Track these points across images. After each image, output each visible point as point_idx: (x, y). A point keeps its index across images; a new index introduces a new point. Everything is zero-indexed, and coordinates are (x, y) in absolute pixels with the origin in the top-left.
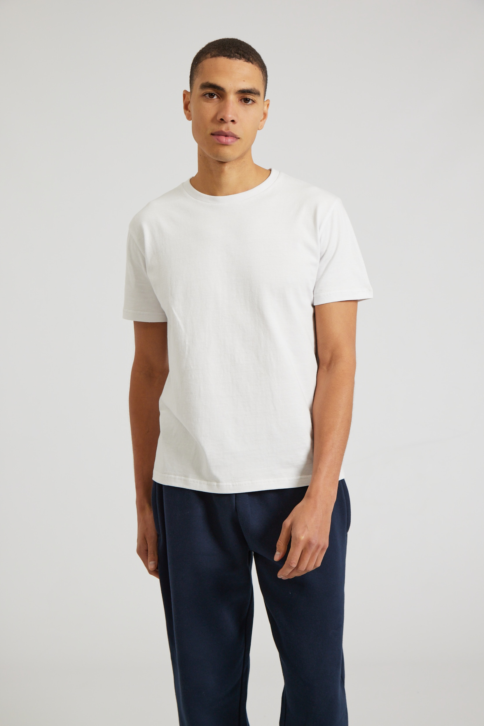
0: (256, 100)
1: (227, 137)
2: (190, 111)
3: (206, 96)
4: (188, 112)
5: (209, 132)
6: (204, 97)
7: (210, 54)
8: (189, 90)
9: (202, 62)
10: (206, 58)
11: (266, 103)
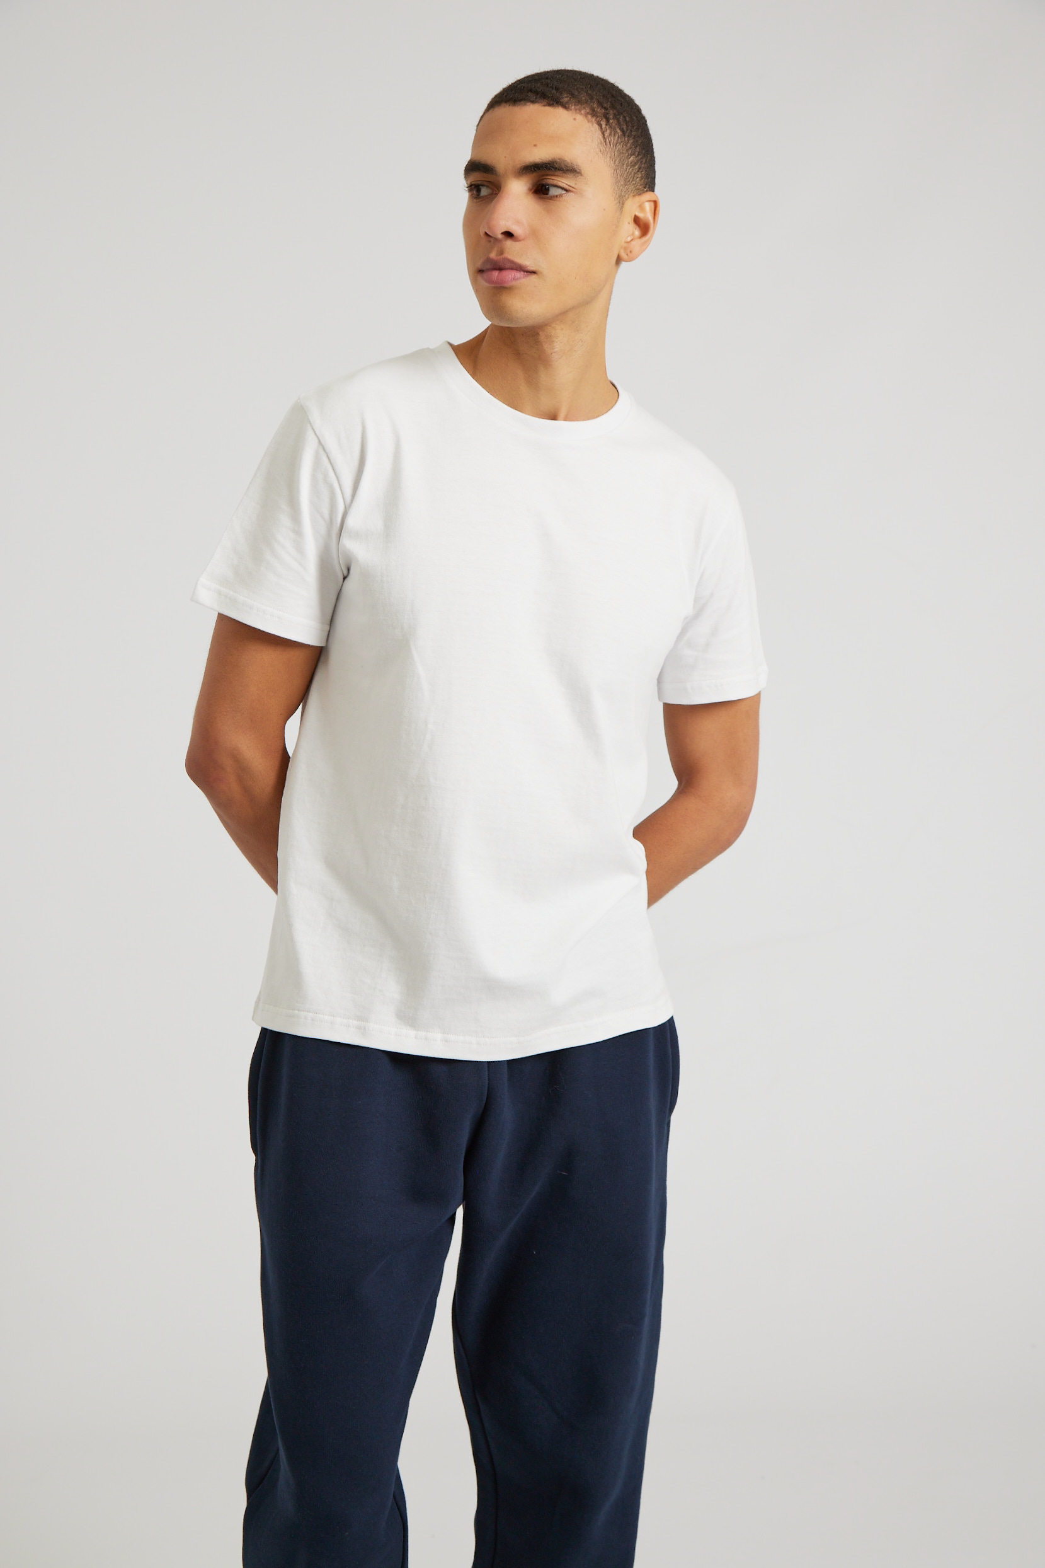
0: (570, 185)
1: (504, 271)
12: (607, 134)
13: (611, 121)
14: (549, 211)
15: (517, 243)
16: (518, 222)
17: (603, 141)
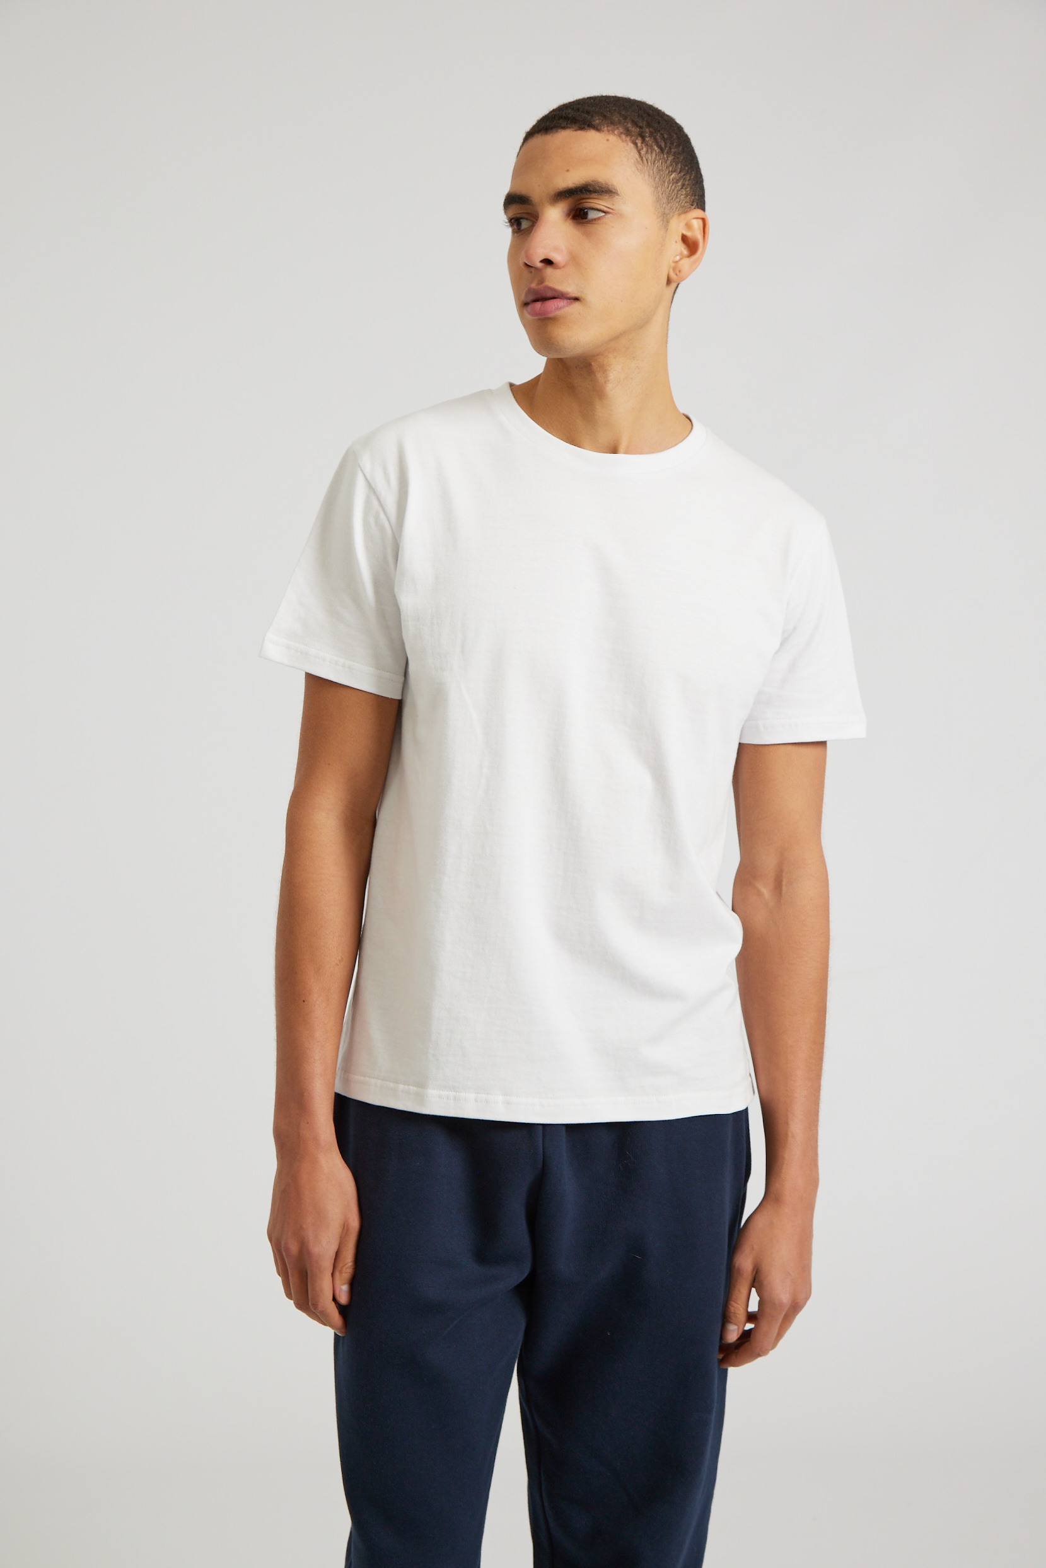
0: (609, 207)
12: (643, 152)
13: (647, 139)
14: (588, 235)
15: (558, 270)
16: (556, 249)
17: (639, 160)
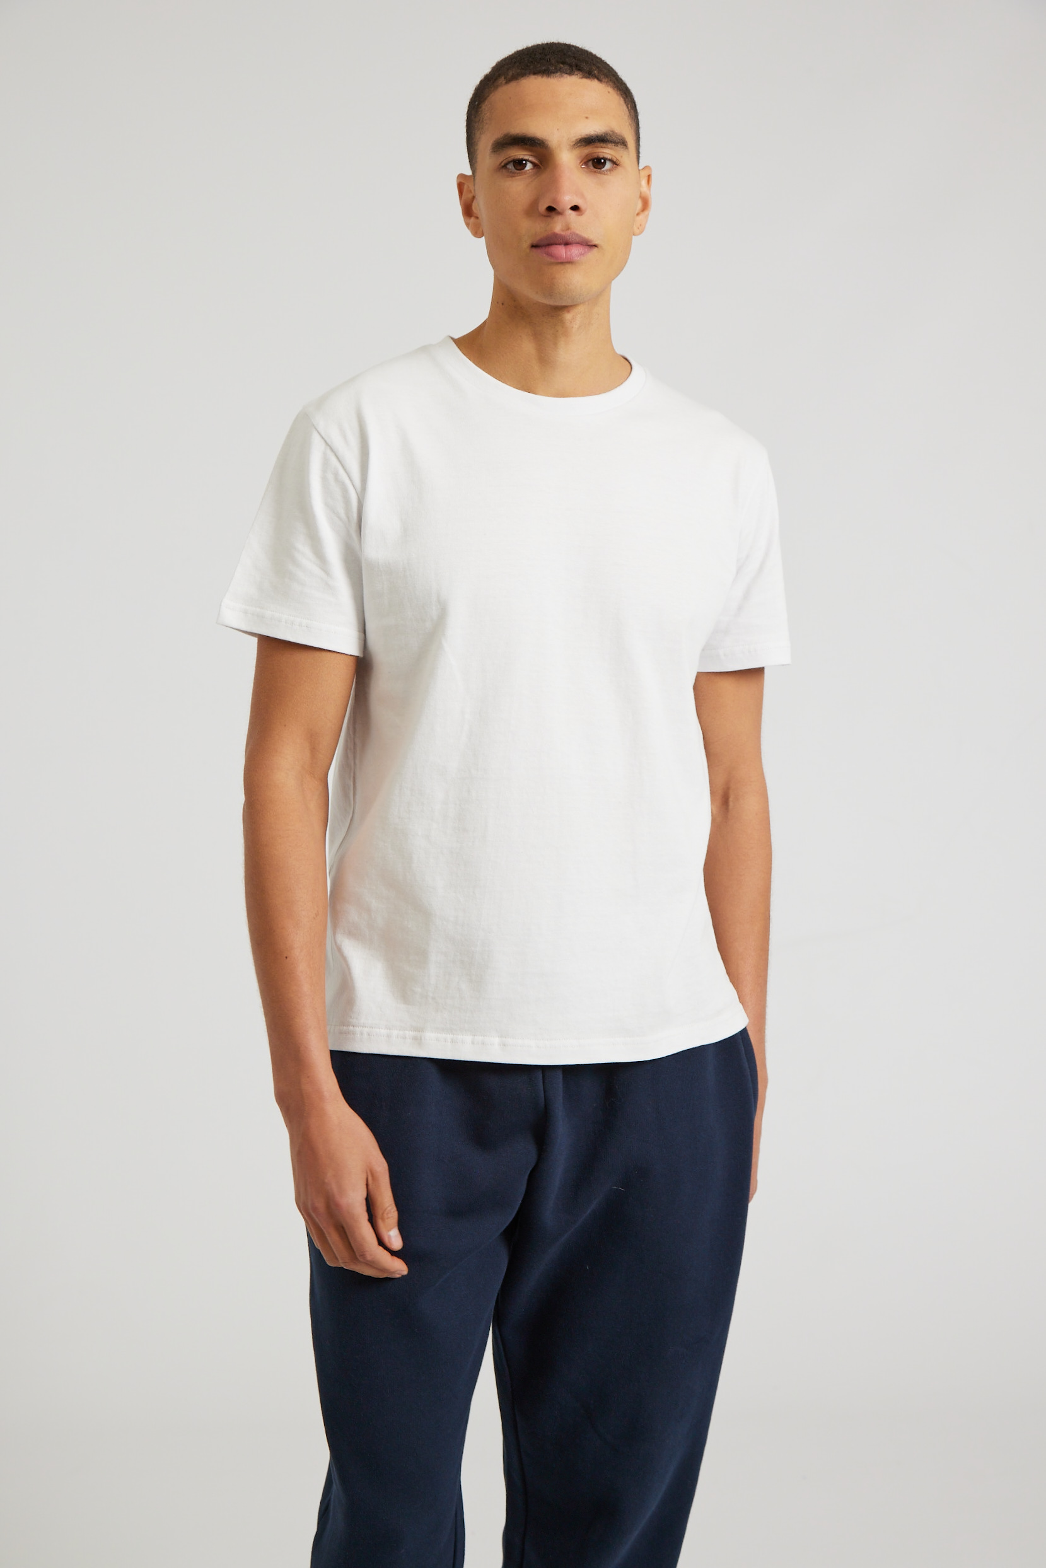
0: (619, 158)
1: (569, 246)
2: (477, 218)
3: (509, 169)
4: (473, 219)
5: (526, 244)
6: (504, 170)
7: (503, 78)
8: (469, 172)
9: (488, 98)
10: (496, 87)
11: (644, 174)
14: (601, 185)
15: (582, 217)
16: (582, 196)
